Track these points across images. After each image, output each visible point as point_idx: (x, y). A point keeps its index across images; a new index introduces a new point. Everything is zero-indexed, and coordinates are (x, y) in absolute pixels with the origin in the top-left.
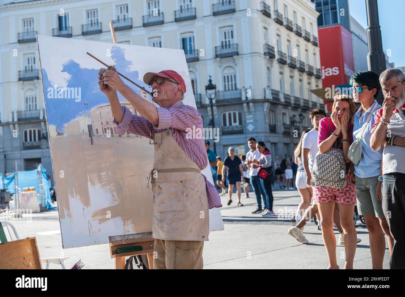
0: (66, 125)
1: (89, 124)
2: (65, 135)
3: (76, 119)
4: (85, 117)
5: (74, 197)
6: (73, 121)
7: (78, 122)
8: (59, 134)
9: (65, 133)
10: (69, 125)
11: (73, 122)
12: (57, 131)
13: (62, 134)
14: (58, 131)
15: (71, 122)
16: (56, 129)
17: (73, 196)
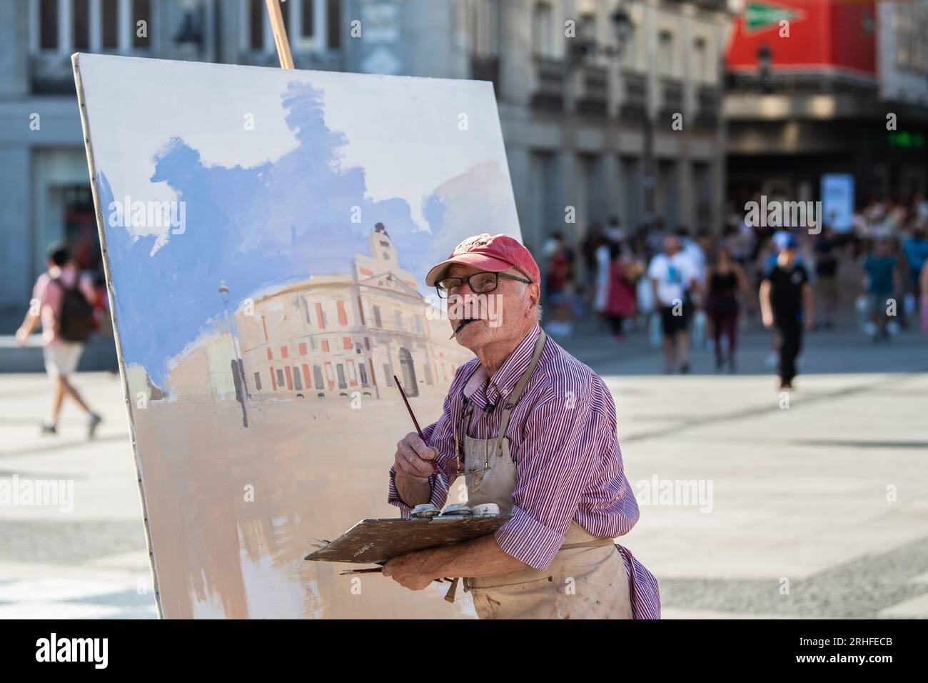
0: (172, 364)
1: (236, 359)
2: (172, 398)
3: (198, 344)
4: (222, 334)
5: (204, 599)
6: (190, 351)
7: (206, 354)
8: (156, 394)
9: (170, 392)
10: (179, 365)
11: (192, 353)
12: (149, 384)
13: (165, 395)
14: (153, 383)
15: (185, 352)
16: (148, 379)
17: (202, 597)
